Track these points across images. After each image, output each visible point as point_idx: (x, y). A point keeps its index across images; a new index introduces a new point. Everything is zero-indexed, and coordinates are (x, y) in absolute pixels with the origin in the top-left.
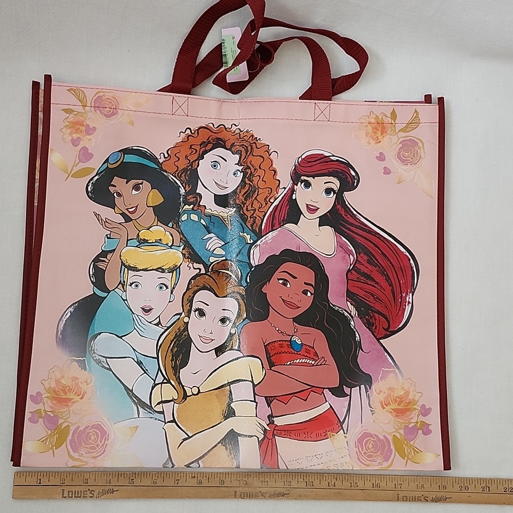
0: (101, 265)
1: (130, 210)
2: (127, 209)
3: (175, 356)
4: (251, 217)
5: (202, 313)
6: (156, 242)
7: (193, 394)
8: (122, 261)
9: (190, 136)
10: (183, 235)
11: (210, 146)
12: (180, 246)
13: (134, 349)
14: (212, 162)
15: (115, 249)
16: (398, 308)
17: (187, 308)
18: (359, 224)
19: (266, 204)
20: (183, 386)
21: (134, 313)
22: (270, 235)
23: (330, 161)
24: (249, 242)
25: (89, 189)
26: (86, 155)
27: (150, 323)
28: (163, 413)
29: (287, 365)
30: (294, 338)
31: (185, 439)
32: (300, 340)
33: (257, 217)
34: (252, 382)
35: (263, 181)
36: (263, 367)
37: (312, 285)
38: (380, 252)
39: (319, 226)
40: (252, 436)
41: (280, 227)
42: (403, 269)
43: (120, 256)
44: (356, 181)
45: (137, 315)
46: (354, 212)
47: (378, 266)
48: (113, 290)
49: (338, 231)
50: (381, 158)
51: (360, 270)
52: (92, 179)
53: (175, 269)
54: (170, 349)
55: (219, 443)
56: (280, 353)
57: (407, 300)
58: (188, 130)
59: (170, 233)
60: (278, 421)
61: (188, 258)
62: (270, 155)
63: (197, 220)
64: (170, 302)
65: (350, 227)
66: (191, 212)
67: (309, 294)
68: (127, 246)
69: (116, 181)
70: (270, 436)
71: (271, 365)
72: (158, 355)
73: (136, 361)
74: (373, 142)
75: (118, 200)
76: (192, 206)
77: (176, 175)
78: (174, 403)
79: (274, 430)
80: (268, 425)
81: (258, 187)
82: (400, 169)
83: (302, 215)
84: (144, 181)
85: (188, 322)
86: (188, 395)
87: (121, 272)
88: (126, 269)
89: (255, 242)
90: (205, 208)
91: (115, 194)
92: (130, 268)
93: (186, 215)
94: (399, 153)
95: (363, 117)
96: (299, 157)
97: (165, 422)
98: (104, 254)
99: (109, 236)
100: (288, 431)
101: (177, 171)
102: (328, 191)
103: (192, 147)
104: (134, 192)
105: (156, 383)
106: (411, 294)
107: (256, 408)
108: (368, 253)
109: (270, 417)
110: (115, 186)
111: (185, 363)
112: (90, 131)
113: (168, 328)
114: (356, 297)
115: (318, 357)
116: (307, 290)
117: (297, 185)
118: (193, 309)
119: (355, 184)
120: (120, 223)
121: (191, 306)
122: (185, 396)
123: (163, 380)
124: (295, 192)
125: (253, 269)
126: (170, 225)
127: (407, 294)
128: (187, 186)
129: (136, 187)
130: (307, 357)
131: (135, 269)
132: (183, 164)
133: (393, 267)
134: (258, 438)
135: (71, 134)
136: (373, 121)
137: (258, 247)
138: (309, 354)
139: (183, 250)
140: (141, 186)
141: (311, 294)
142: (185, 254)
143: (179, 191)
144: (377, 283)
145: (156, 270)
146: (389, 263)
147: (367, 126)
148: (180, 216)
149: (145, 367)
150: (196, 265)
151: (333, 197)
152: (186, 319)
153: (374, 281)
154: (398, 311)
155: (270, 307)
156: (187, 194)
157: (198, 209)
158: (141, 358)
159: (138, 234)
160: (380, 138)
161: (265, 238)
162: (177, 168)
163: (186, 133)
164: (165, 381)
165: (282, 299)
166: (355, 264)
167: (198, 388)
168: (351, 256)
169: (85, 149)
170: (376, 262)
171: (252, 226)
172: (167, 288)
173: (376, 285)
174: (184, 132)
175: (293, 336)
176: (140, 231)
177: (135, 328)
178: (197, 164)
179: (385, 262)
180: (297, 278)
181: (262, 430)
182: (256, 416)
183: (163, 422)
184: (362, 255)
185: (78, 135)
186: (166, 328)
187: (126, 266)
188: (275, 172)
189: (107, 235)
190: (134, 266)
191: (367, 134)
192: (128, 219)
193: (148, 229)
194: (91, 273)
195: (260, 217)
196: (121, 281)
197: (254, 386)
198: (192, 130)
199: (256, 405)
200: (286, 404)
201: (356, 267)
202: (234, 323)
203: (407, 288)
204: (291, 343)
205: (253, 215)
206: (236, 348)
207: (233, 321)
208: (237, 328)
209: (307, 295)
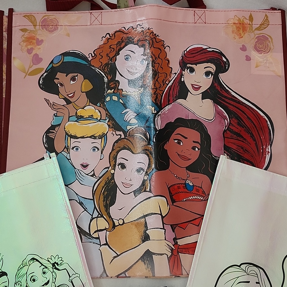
0: (51, 135)
1: (69, 95)
2: (67, 95)
3: (106, 198)
5: (123, 166)
6: (89, 117)
7: (120, 225)
8: (66, 132)
9: (109, 39)
10: (108, 111)
11: (123, 44)
12: (106, 120)
13: (77, 194)
14: (125, 56)
15: (61, 123)
16: (261, 157)
17: (113, 163)
18: (231, 97)
19: (164, 85)
20: (112, 219)
21: (76, 169)
22: (167, 108)
23: (207, 52)
24: (154, 112)
25: (41, 83)
26: (37, 59)
27: (87, 175)
28: (98, 238)
29: (183, 201)
30: (188, 182)
31: (115, 257)
33: (159, 94)
34: (161, 214)
35: (161, 67)
36: (168, 204)
37: (198, 143)
38: (246, 116)
39: (202, 100)
40: (163, 254)
41: (174, 102)
42: (263, 129)
43: (65, 128)
44: (227, 65)
45: (78, 170)
46: (227, 88)
47: (245, 127)
48: (61, 152)
49: (216, 102)
50: (244, 49)
51: (233, 130)
52: (42, 75)
53: (103, 136)
54: (102, 193)
55: (139, 260)
56: (179, 193)
57: (267, 151)
58: (108, 35)
59: (99, 110)
60: (181, 242)
61: (112, 127)
62: (165, 49)
63: (117, 100)
64: (100, 159)
65: (225, 99)
66: (112, 95)
67: (197, 149)
68: (69, 121)
69: (59, 75)
70: (175, 253)
71: (173, 201)
72: (94, 198)
73: (79, 202)
74: (237, 37)
75: (61, 89)
76: (113, 90)
77: (101, 68)
78: (107, 231)
79: (178, 248)
80: (173, 245)
81: (158, 71)
82: (257, 57)
83: (189, 92)
84: (78, 74)
85: (114, 173)
86: (116, 225)
87: (65, 140)
88: (69, 137)
89: (158, 112)
90: (123, 91)
91: (59, 85)
92: (72, 137)
93: (109, 97)
94: (255, 45)
95: (230, 20)
96: (185, 51)
97: (100, 245)
98: (53, 127)
99: (56, 115)
100: (187, 248)
101: (101, 66)
102: (207, 74)
103: (111, 47)
104: (72, 82)
105: (93, 217)
106: (269, 146)
107: (165, 234)
108: (238, 118)
109: (175, 239)
110: (59, 79)
111: (113, 202)
112: (39, 42)
113: (100, 178)
114: (231, 149)
115: (206, 194)
116: (195, 147)
117: (184, 71)
118: (117, 164)
119: (227, 68)
120: (63, 105)
121: (116, 162)
122: (114, 226)
123: (98, 215)
124: (183, 76)
125: (157, 132)
126: (98, 104)
127: (266, 147)
128: (109, 76)
129: (73, 79)
130: (198, 194)
131: (75, 137)
132: (105, 60)
133: (256, 127)
134: (167, 256)
135: (26, 46)
136: (237, 22)
137: (160, 116)
138: (199, 192)
139: (108, 122)
140: (76, 77)
141: (199, 149)
142: (110, 125)
143: (104, 80)
144: (245, 139)
145: (90, 137)
146: (252, 124)
147: (232, 26)
148: (105, 98)
149: (85, 206)
150: (118, 133)
151: (211, 78)
152: (113, 171)
153: (243, 138)
154: (260, 159)
155: (170, 160)
156: (109, 81)
157: (117, 92)
158: (82, 200)
159: (76, 112)
160: (242, 35)
161: (164, 110)
162: (101, 63)
163: (106, 38)
164: (99, 216)
165: (177, 153)
166: (229, 126)
167: (123, 220)
168: (225, 120)
169: (36, 55)
170: (243, 124)
171: (155, 100)
172: (98, 150)
173: (244, 141)
174: (105, 36)
175: (186, 180)
176: (77, 110)
177: (77, 179)
178: (115, 59)
179: (250, 124)
180: (187, 138)
181: (170, 249)
182: (165, 239)
183: (99, 245)
184: (233, 119)
185: (32, 46)
186: (98, 178)
187: (69, 136)
188: (169, 61)
189: (54, 114)
190: (74, 135)
191: (233, 32)
192: (68, 102)
193: (83, 108)
194: (44, 141)
195: (160, 95)
196: (66, 146)
197: (163, 217)
198: (110, 34)
199: (165, 232)
200: (185, 229)
201: (230, 128)
202: (146, 172)
203: (266, 142)
204: (185, 185)
205: (155, 92)
206: (148, 190)
207: (145, 171)
208: (148, 175)
209: (195, 150)
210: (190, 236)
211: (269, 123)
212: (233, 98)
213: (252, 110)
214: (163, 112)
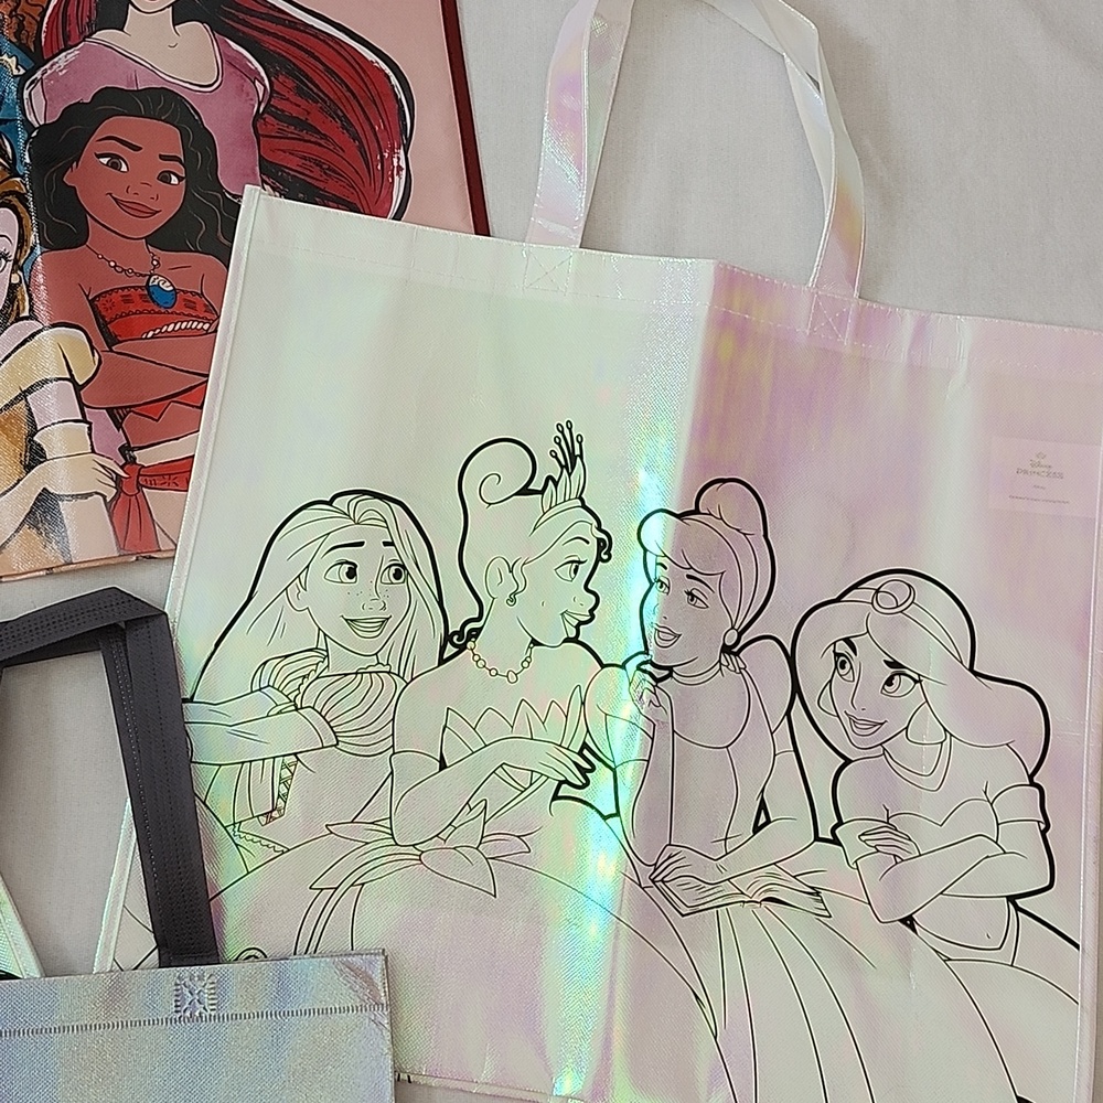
4: (10, 16)
16: (378, 185)
22: (62, 60)
24: (16, 72)
29: (146, 338)
30: (154, 281)
32: (168, 284)
33: (27, 17)
34: (72, 380)
36: (92, 348)
37: (179, 160)
38: (321, 67)
39: (174, 25)
40: (91, 495)
41: (84, 40)
42: (378, 101)
47: (321, 99)
49: (219, 28)
51: (283, 111)
55: (22, 524)
56: (128, 315)
57: (395, 164)
60: (145, 458)
65: (248, 18)
67: (174, 180)
70: (129, 489)
71: (111, 340)
79: (139, 475)
80: (122, 467)
83: (131, 7)
89: (30, 73)
100: (170, 475)
106: (402, 152)
107: (90, 435)
108: (295, 73)
109: (125, 450)
114: (283, 171)
115: (215, 313)
116: (170, 172)
125: (34, 134)
127: (392, 153)
130: (191, 316)
133: (355, 97)
134: (104, 497)
137: (39, 84)
138: (194, 308)
141: (180, 179)
144: (325, 137)
146: (344, 89)
153: (318, 132)
154: (378, 192)
155: (89, 218)
161: (52, 65)
165: (115, 199)
166: (270, 100)
168: (257, 83)
170: (315, 90)
171: (17, 35)
173: (322, 142)
175: (151, 276)
179: (335, 89)
180: (140, 148)
181: (112, 479)
182: (93, 451)
184: (281, 78)
195: (34, 18)
197: (78, 388)
199: (90, 429)
200: (157, 421)
201: (273, 106)
202: (16, 261)
203: (391, 138)
204: (148, 291)
205: (15, 9)
206: (26, 314)
207: (12, 258)
208: (22, 270)
209: (170, 183)
210: (177, 439)
211: (394, 80)
212: (271, 12)
213: (337, 47)
214: (49, 72)
